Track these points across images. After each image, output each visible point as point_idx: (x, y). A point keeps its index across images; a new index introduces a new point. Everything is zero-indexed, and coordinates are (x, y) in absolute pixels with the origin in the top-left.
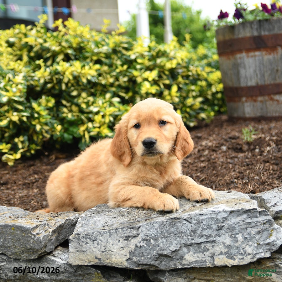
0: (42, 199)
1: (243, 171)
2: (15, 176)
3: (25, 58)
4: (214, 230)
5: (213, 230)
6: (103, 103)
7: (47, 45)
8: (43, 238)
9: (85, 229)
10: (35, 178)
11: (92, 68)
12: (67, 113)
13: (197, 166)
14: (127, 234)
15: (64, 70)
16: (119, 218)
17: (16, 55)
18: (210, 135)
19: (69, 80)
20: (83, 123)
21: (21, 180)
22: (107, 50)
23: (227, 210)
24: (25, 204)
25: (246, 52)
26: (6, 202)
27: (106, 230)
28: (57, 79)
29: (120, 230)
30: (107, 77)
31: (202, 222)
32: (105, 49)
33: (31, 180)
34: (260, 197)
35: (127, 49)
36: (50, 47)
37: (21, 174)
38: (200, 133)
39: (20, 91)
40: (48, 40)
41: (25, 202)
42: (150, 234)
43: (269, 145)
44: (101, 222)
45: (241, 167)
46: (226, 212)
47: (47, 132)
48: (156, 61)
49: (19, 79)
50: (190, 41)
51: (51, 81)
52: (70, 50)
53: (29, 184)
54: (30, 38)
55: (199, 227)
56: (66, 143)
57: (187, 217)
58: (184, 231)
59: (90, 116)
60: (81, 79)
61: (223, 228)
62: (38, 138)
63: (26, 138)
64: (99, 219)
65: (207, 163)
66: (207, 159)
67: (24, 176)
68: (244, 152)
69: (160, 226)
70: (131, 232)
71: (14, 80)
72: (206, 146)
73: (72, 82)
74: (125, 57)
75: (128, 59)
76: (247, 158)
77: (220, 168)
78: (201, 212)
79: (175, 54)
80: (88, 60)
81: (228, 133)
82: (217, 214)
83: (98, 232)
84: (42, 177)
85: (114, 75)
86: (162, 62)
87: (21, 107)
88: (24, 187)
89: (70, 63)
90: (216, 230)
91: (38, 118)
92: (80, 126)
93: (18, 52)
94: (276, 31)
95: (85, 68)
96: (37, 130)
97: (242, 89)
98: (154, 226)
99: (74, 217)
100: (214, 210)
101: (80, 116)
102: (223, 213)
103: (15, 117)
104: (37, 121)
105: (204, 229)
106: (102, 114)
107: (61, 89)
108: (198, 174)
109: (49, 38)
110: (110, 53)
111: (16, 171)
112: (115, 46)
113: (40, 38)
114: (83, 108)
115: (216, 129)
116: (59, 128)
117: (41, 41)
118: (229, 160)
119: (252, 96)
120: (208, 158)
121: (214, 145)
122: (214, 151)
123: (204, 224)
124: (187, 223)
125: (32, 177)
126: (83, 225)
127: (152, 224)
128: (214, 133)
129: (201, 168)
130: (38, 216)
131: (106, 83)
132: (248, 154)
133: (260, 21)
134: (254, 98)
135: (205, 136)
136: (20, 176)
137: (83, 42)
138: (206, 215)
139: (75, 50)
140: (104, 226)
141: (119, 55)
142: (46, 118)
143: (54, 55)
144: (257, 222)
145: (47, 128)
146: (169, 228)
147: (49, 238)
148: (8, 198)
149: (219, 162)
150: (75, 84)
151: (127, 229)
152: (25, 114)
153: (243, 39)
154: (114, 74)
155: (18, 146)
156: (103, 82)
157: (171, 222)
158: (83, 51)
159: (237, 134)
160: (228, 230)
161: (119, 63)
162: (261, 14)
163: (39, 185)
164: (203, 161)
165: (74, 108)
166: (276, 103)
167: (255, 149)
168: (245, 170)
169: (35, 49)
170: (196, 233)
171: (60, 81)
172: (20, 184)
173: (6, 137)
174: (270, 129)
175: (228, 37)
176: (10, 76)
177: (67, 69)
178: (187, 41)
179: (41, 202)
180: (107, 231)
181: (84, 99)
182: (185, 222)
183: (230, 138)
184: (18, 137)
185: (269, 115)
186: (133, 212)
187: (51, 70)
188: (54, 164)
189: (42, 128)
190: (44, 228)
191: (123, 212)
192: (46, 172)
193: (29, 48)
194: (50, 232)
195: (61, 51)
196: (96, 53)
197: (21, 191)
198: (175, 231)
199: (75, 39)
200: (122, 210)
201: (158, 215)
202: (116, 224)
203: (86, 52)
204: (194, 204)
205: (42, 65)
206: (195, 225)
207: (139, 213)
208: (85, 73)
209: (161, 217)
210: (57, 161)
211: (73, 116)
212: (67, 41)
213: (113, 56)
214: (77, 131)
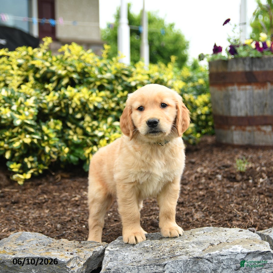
0: (54, 221)
1: (240, 203)
2: (24, 195)
3: (31, 78)
4: (233, 270)
6: (107, 129)
7: (53, 68)
8: (77, 272)
9: (115, 264)
10: (45, 198)
11: (98, 94)
12: (72, 136)
13: (196, 194)
14: (154, 270)
15: (71, 96)
16: (145, 254)
17: (22, 76)
18: (203, 161)
19: (77, 105)
20: (88, 146)
21: (32, 199)
22: (110, 76)
23: (244, 252)
24: (39, 225)
25: (237, 85)
26: (21, 223)
27: (134, 266)
28: (65, 103)
29: (148, 267)
30: (109, 102)
31: (222, 262)
32: (108, 75)
33: (41, 200)
34: (267, 236)
35: (127, 76)
36: (56, 71)
37: (30, 193)
38: (193, 158)
39: (33, 115)
40: (54, 63)
41: (39, 224)
42: (175, 271)
43: (261, 177)
44: (129, 258)
45: (238, 197)
46: (244, 254)
47: (54, 153)
49: (30, 102)
50: (175, 63)
51: (59, 105)
52: (75, 74)
53: (39, 203)
54: (37, 61)
55: (219, 267)
56: (72, 164)
57: (208, 256)
58: (205, 270)
59: (96, 140)
60: (88, 105)
61: (241, 268)
62: (46, 158)
63: (35, 159)
64: (126, 254)
65: (205, 192)
66: (205, 188)
67: (34, 195)
68: (238, 182)
69: (184, 264)
70: (158, 269)
71: (25, 103)
72: (201, 173)
75: (129, 85)
76: (243, 189)
77: (218, 197)
78: (221, 253)
79: (172, 83)
80: (92, 86)
81: (219, 161)
82: (236, 255)
83: (127, 267)
84: (51, 198)
85: (115, 101)
87: (32, 130)
88: (35, 206)
89: (77, 89)
90: (235, 270)
91: (48, 141)
92: (85, 149)
93: (25, 73)
94: (267, 68)
95: (92, 95)
96: (46, 152)
97: (232, 118)
98: (178, 264)
99: (99, 249)
100: (232, 251)
101: (86, 139)
102: (241, 254)
103: (27, 140)
104: (46, 143)
105: (224, 268)
106: (107, 139)
107: (68, 113)
108: (200, 203)
109: (55, 61)
110: (112, 80)
111: (25, 189)
112: (117, 73)
113: (47, 60)
114: (88, 131)
115: (208, 155)
116: (67, 150)
117: (48, 64)
118: (226, 190)
119: (241, 126)
120: (206, 186)
121: (209, 173)
122: (210, 179)
123: (224, 264)
124: (209, 262)
125: (41, 196)
126: (112, 260)
127: (176, 262)
128: (206, 159)
129: (200, 196)
130: (62, 245)
131: (108, 107)
132: (242, 184)
133: (252, 58)
134: (243, 127)
135: (198, 162)
136: (29, 195)
138: (225, 256)
140: (133, 262)
141: (120, 81)
142: (55, 141)
143: (60, 78)
144: (271, 263)
145: (55, 150)
146: (192, 267)
147: (81, 271)
148: (22, 219)
149: (217, 191)
150: (82, 109)
151: (154, 266)
152: (37, 137)
153: (236, 73)
154: (116, 99)
155: (27, 166)
156: (106, 107)
157: (194, 261)
158: (87, 75)
159: (229, 162)
160: (245, 270)
161: (120, 88)
162: (254, 52)
163: (49, 206)
164: (201, 190)
165: (79, 131)
166: (263, 133)
167: (248, 179)
168: (242, 201)
169: (42, 72)
170: (217, 272)
171: (67, 106)
172: (30, 204)
173: (17, 157)
174: (259, 159)
175: (221, 70)
176: (21, 99)
177: (75, 95)
178: (172, 63)
179: (55, 224)
180: (135, 267)
181: (89, 123)
182: (206, 261)
183: (223, 166)
184: (27, 157)
185: (256, 144)
186: (157, 248)
187: (59, 94)
188: (60, 184)
189: (51, 150)
190: (76, 261)
191: (147, 247)
192: (54, 192)
193: (35, 69)
194: (82, 265)
195: (67, 75)
196: (99, 78)
197: (33, 211)
198: (197, 270)
199: (79, 63)
200: (146, 245)
201: (181, 253)
202: (143, 260)
203: (90, 77)
204: (211, 243)
205: (51, 89)
206: (216, 265)
207: (162, 250)
208: (92, 100)
209: (184, 256)
210: (63, 181)
211: (79, 139)
212: (71, 65)
213: (115, 82)
214: (82, 154)
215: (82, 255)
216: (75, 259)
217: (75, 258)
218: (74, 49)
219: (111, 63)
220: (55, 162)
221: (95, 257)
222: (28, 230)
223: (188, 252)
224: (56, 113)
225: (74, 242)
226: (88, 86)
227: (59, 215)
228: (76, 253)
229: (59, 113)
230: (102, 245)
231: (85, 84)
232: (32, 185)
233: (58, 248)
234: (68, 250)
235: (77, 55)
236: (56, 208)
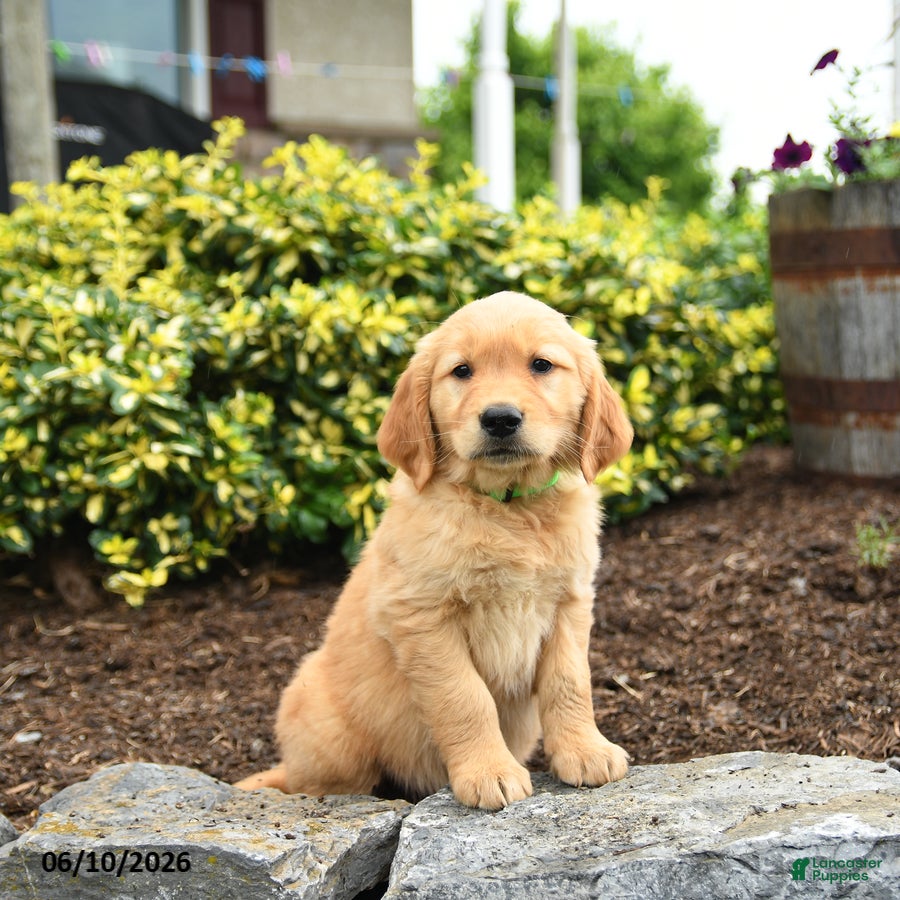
0: (244, 729)
1: (867, 672)
2: (148, 643)
3: (175, 256)
4: (826, 896)
5: (822, 896)
7: (246, 222)
8: (305, 896)
9: (431, 873)
10: (214, 654)
11: (392, 308)
12: (308, 446)
13: (718, 643)
14: (559, 895)
15: (305, 313)
16: (533, 841)
17: (146, 247)
18: (747, 532)
19: (322, 343)
20: (360, 481)
21: (171, 657)
22: (436, 248)
23: (866, 837)
24: (193, 742)
25: (864, 275)
26: (134, 734)
27: (496, 878)
28: (282, 337)
29: (541, 882)
31: (790, 871)
32: (428, 245)
33: (202, 658)
35: (493, 245)
36: (256, 231)
37: (166, 636)
38: (713, 521)
39: (176, 379)
40: (249, 205)
41: (195, 737)
44: (478, 852)
45: (861, 654)
46: (863, 842)
47: (247, 503)
48: (583, 288)
49: (168, 335)
50: (660, 200)
51: (264, 342)
52: (317, 241)
53: (195, 670)
54: (195, 196)
55: (780, 886)
56: (306, 540)
57: (742, 851)
58: (733, 895)
60: (360, 344)
61: (854, 891)
62: (219, 521)
63: (184, 522)
64: (470, 840)
65: (750, 634)
66: (749, 621)
67: (179, 643)
68: (862, 601)
69: (661, 876)
70: (573, 891)
71: (152, 338)
72: (739, 573)
73: (332, 350)
74: (486, 270)
75: (499, 276)
76: (877, 626)
77: (792, 653)
78: (786, 838)
79: (644, 270)
80: (374, 278)
81: (803, 530)
82: (837, 846)
83: (472, 884)
84: (236, 651)
86: (601, 292)
87: (172, 427)
88: (182, 679)
89: (325, 289)
90: (832, 896)
91: (225, 463)
92: (348, 490)
93: (155, 239)
95: (372, 310)
96: (219, 501)
97: (847, 386)
98: (642, 875)
99: (383, 822)
100: (826, 833)
101: (353, 458)
102: (854, 845)
103: (156, 458)
104: (221, 470)
105: (796, 892)
107: (292, 370)
108: (729, 672)
109: (254, 199)
110: (443, 259)
111: (150, 624)
112: (458, 235)
113: (225, 196)
114: (359, 431)
115: (763, 511)
116: (288, 493)
117: (228, 208)
118: (818, 629)
119: (877, 412)
120: (752, 616)
121: (766, 572)
122: (767, 591)
124: (745, 871)
125: (204, 647)
126: (423, 858)
127: (636, 868)
128: (758, 526)
129: (732, 650)
130: (262, 807)
132: (876, 609)
134: (884, 417)
135: (731, 533)
136: (165, 644)
137: (356, 217)
138: (801, 849)
139: (333, 240)
140: (490, 867)
141: (469, 263)
142: (248, 462)
143: (269, 255)
145: (249, 492)
146: (689, 885)
147: (320, 892)
148: (138, 722)
149: (790, 633)
150: (339, 358)
151: (562, 880)
152: (187, 449)
153: (859, 234)
155: (158, 545)
157: (695, 864)
158: (358, 245)
159: (834, 536)
161: (467, 287)
163: (227, 679)
164: (735, 627)
165: (330, 429)
167: (896, 594)
168: (874, 667)
169: (208, 234)
171: (291, 347)
172: (167, 671)
173: (123, 516)
175: (809, 222)
176: (139, 324)
177: (317, 309)
178: (652, 200)
179: (244, 738)
180: (499, 882)
181: (363, 402)
182: (737, 867)
183: (815, 549)
184: (159, 516)
186: (572, 820)
187: (265, 309)
188: (268, 608)
189: (236, 493)
190: (304, 861)
191: (540, 817)
192: (244, 631)
193: (187, 226)
194: (323, 876)
195: (291, 245)
196: (399, 254)
197: (174, 696)
198: (706, 894)
199: (332, 205)
200: (537, 812)
201: (652, 839)
202: (524, 861)
203: (368, 249)
204: (757, 804)
205: (238, 290)
206: (769, 878)
207: (591, 826)
208: (372, 327)
209: (663, 848)
210: (275, 597)
211: (329, 456)
212: (306, 211)
213: (451, 267)
214: (340, 507)
215: (324, 839)
216: (300, 855)
217: (301, 852)
218: (316, 156)
219: (439, 202)
220: (250, 533)
221: (368, 847)
222: (155, 759)
223: (677, 834)
224: (254, 370)
225: (303, 798)
226: (361, 279)
227: (261, 710)
228: (305, 833)
229: (264, 371)
230: (394, 810)
231: (352, 272)
232: (174, 609)
233: (249, 818)
234: (278, 825)
235: (326, 178)
236: (252, 685)
